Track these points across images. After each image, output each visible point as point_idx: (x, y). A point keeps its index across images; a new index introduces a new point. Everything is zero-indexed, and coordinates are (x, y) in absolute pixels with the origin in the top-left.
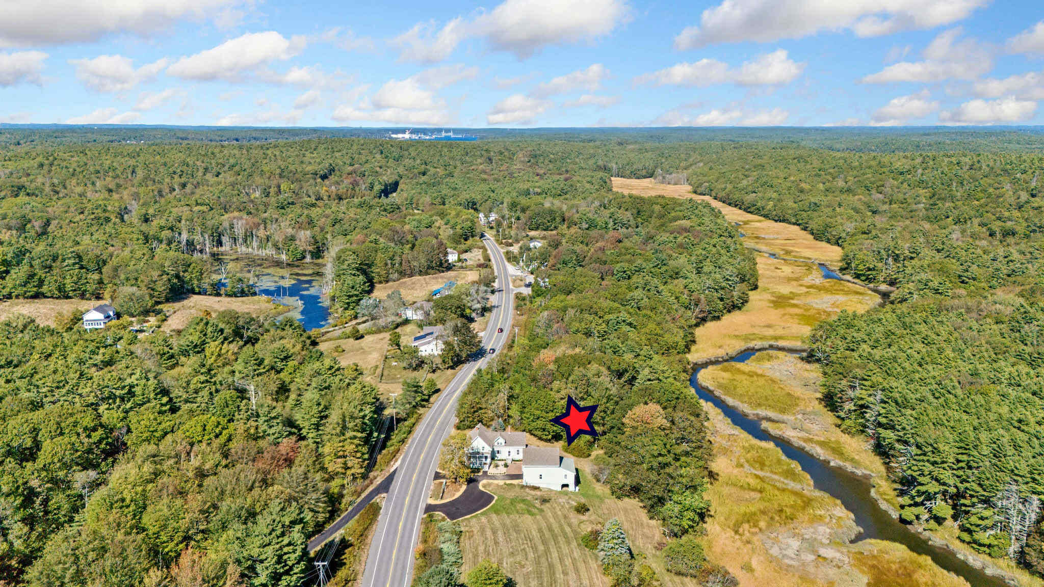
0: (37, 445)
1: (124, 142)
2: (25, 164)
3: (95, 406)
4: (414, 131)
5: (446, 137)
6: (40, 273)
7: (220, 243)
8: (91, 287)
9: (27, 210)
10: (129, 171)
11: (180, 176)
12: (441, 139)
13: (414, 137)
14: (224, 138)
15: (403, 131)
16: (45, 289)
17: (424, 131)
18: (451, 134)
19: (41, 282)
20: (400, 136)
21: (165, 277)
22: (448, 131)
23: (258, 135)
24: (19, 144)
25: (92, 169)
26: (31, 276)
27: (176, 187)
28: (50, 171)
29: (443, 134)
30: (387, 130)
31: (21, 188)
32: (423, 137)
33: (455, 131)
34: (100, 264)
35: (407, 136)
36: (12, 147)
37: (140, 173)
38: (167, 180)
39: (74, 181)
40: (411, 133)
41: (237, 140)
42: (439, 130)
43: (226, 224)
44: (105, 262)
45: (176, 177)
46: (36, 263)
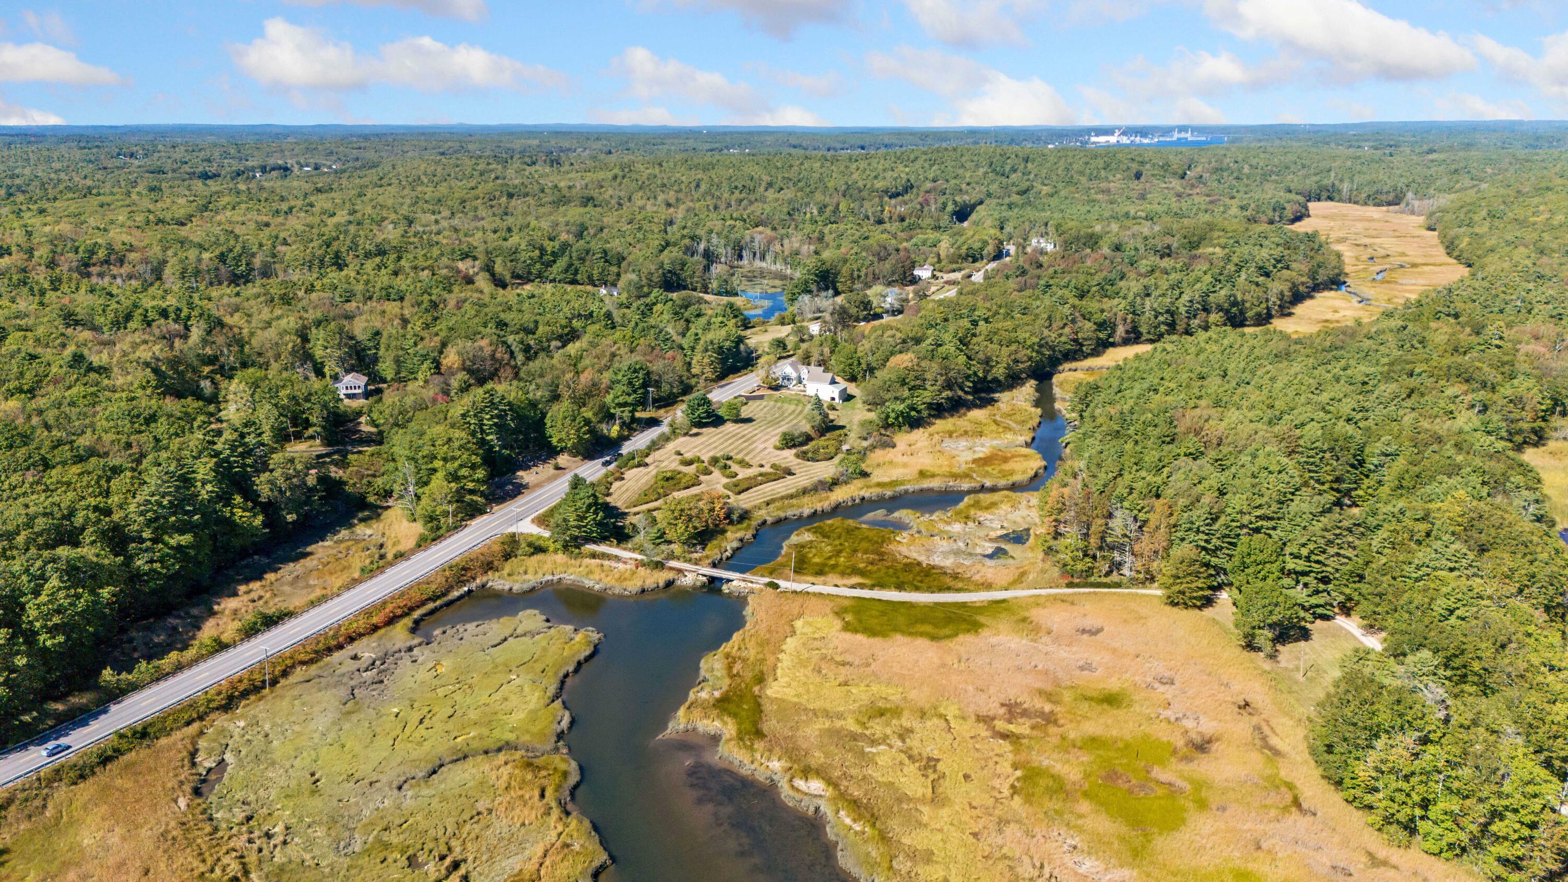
0: (537, 328)
1: (725, 151)
2: (601, 175)
3: (570, 320)
4: (1126, 132)
5: (1179, 139)
6: (576, 263)
7: (740, 257)
8: (611, 278)
9: (586, 219)
10: (693, 185)
11: (741, 192)
12: (1171, 143)
13: (1125, 140)
14: (846, 146)
15: (1108, 131)
16: (579, 277)
17: (1143, 132)
18: (1188, 136)
19: (576, 272)
20: (1102, 139)
21: (660, 271)
22: (1182, 129)
23: (894, 140)
24: (610, 152)
25: (659, 182)
26: (571, 265)
27: (733, 203)
28: (620, 184)
29: (1176, 136)
30: (1089, 131)
31: (592, 199)
32: (1138, 139)
33: (1196, 129)
34: (621, 259)
35: (1113, 139)
36: (603, 156)
37: (703, 187)
38: (726, 195)
39: (640, 194)
40: (1124, 133)
41: (863, 148)
42: (1168, 131)
43: (748, 239)
44: (624, 259)
45: (737, 192)
46: (574, 255)
